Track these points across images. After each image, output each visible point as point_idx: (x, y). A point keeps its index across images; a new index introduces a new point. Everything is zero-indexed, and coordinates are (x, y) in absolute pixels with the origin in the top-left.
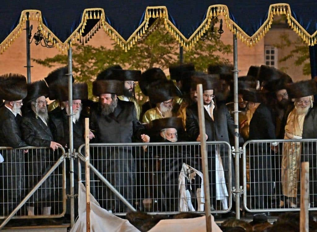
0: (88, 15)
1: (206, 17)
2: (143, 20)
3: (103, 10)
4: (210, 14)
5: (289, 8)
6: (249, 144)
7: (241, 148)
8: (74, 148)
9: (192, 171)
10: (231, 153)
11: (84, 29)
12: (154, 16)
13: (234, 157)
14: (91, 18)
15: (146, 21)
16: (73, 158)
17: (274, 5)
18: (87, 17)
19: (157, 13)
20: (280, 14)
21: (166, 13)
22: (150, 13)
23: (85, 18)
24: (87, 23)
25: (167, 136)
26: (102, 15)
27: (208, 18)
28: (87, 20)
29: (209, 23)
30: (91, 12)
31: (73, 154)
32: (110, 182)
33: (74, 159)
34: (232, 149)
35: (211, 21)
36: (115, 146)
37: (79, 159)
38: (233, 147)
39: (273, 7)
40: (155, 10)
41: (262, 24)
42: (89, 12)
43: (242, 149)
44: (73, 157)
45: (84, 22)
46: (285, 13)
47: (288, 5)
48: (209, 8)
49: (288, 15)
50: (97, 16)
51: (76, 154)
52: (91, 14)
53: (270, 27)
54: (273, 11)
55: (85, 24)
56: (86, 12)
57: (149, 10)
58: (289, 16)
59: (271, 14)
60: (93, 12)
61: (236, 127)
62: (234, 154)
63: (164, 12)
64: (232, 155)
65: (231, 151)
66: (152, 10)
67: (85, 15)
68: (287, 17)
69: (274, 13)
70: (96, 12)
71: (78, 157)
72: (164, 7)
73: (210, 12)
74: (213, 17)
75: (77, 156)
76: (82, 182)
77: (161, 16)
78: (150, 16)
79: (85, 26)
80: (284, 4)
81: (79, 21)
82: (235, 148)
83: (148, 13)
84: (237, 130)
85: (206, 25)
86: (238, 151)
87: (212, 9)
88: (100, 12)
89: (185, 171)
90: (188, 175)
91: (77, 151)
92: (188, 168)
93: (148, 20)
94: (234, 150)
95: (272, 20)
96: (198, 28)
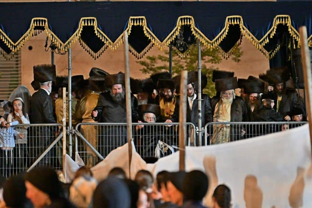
0: (84, 22)
1: (176, 26)
2: (127, 27)
3: (95, 19)
4: (180, 23)
5: (242, 19)
6: (209, 125)
7: (203, 128)
8: (72, 126)
9: (165, 147)
10: (196, 132)
11: (80, 34)
12: (135, 24)
13: (198, 135)
14: (86, 24)
15: (129, 27)
16: (71, 134)
17: (230, 17)
18: (83, 24)
19: (138, 21)
20: (235, 24)
21: (145, 22)
22: (132, 21)
23: (82, 24)
24: (83, 29)
25: (147, 119)
26: (94, 22)
27: (178, 26)
28: (83, 26)
29: (179, 30)
30: (86, 20)
31: (71, 130)
32: (100, 153)
33: (72, 135)
34: (196, 129)
35: (180, 28)
36: (105, 125)
37: (76, 134)
38: (197, 128)
39: (229, 19)
40: (137, 19)
41: (221, 31)
42: (85, 20)
43: (204, 129)
44: (71, 133)
45: (80, 28)
46: (238, 23)
47: (240, 17)
48: (179, 18)
49: (241, 24)
50: (91, 23)
51: (74, 130)
52: (86, 22)
53: (227, 34)
54: (229, 22)
55: (81, 29)
56: (83, 20)
57: (131, 19)
58: (242, 26)
59: (227, 23)
60: (88, 20)
61: (199, 111)
62: (198, 133)
63: (143, 21)
64: (196, 134)
65: (195, 131)
66: (134, 19)
67: (81, 22)
68: (240, 26)
69: (230, 23)
70: (90, 20)
71: (75, 133)
72: (144, 17)
73: (179, 21)
74: (182, 25)
75: (74, 132)
76: (78, 153)
77: (141, 24)
78: (133, 24)
79: (82, 31)
80: (238, 16)
81: (77, 27)
82: (198, 128)
83: (131, 21)
84: (200, 114)
85: (176, 32)
86: (201, 130)
87: (181, 19)
88: (93, 20)
89: (160, 146)
90: (162, 149)
91: (74, 128)
92: (162, 144)
93: (131, 27)
94: (198, 130)
95: (228, 28)
96: (170, 33)
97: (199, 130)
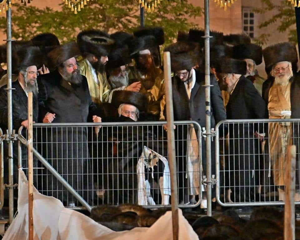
6: (222, 124)
7: (213, 129)
8: (13, 129)
10: (202, 135)
16: (12, 141)
31: (12, 136)
32: (56, 170)
33: (14, 142)
34: (202, 131)
37: (19, 142)
38: (204, 129)
43: (215, 130)
44: (12, 139)
51: (16, 135)
61: (207, 104)
62: (205, 136)
65: (202, 133)
71: (18, 140)
75: (17, 138)
76: (23, 170)
82: (206, 129)
84: (209, 108)
86: (209, 133)
91: (17, 132)
92: (150, 152)
94: (205, 132)
97: (207, 132)
